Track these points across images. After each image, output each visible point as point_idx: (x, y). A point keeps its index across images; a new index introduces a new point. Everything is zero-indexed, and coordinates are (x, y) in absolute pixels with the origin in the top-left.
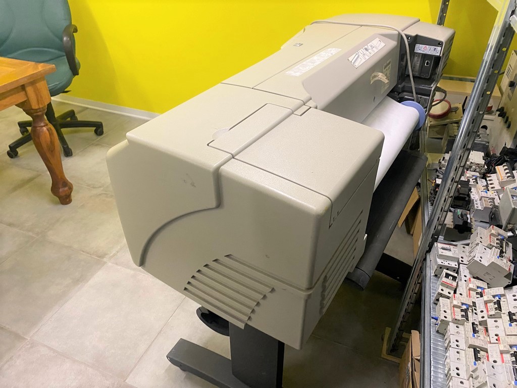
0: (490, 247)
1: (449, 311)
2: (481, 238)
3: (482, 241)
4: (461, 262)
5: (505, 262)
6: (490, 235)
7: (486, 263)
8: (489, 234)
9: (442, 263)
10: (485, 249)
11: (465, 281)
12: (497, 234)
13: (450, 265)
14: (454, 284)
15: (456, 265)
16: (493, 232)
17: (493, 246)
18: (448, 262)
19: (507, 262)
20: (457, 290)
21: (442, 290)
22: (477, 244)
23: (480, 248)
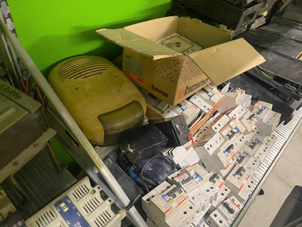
14: (228, 201)
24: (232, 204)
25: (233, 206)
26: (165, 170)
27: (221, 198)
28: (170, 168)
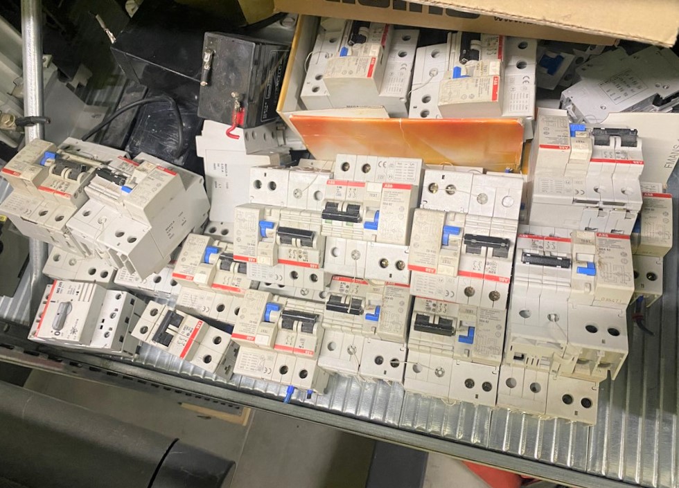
0: (82, 198)
1: (283, 359)
2: (43, 214)
3: (58, 213)
4: (107, 280)
5: (144, 175)
6: (39, 187)
7: (140, 228)
8: (33, 188)
9: (106, 335)
10: (86, 214)
11: (174, 283)
12: (39, 170)
13: (118, 314)
14: (191, 322)
15: (118, 297)
16: (28, 176)
17: (81, 190)
18: (107, 318)
19: (144, 170)
20: (206, 314)
21: (207, 359)
22: (66, 230)
23: (81, 228)
24: (185, 334)
25: (182, 337)
26: (163, 140)
27: (207, 309)
28: (174, 148)
